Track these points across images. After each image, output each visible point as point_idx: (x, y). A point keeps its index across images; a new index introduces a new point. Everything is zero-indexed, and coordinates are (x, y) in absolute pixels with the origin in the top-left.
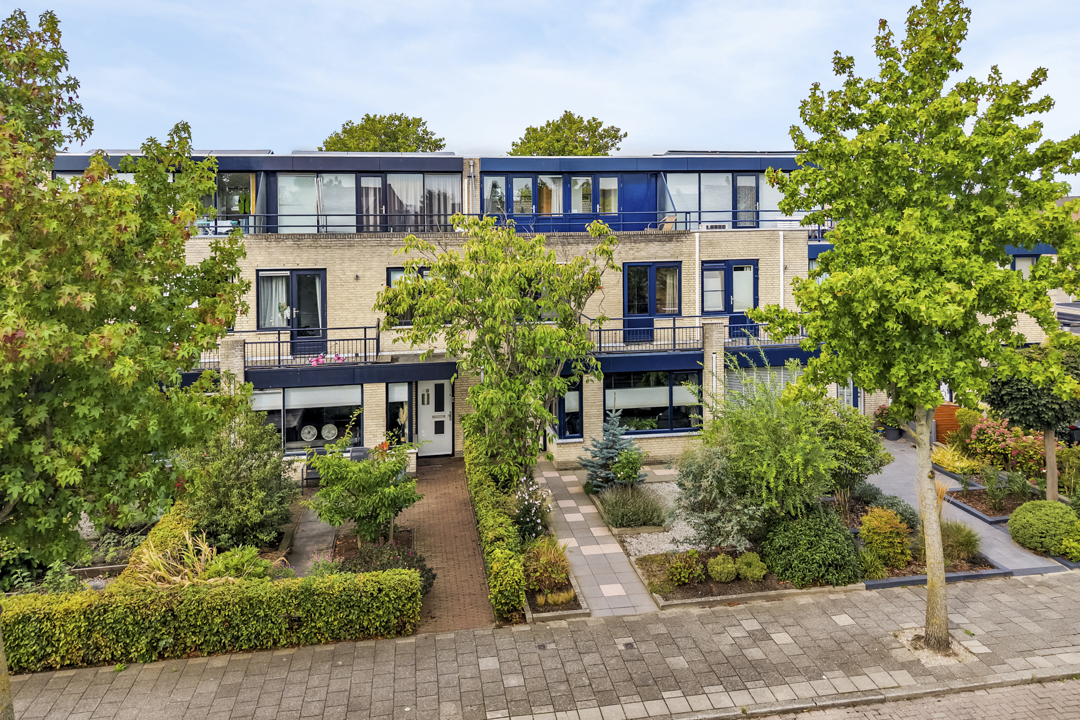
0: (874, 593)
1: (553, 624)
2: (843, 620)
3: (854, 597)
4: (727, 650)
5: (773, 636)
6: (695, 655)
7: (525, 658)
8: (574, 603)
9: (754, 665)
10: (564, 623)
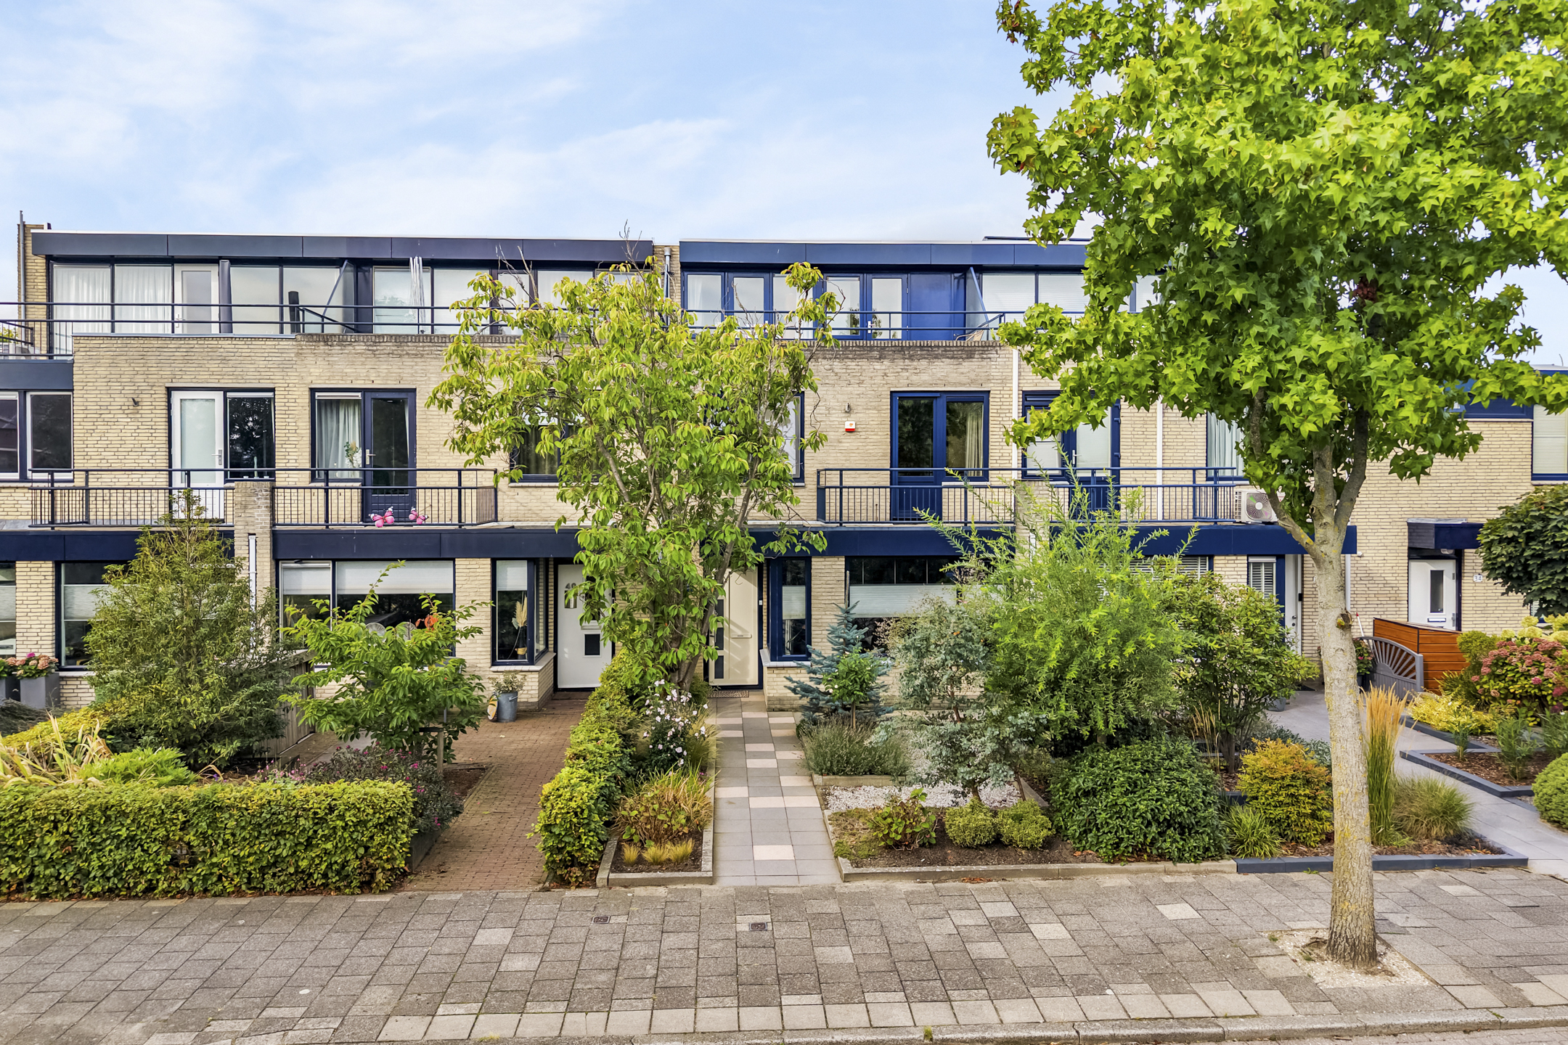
0: (1251, 878)
1: (640, 891)
2: (1178, 911)
3: (1211, 882)
4: (937, 942)
5: (1033, 927)
7: (561, 932)
8: (690, 862)
9: (980, 966)
10: (661, 891)
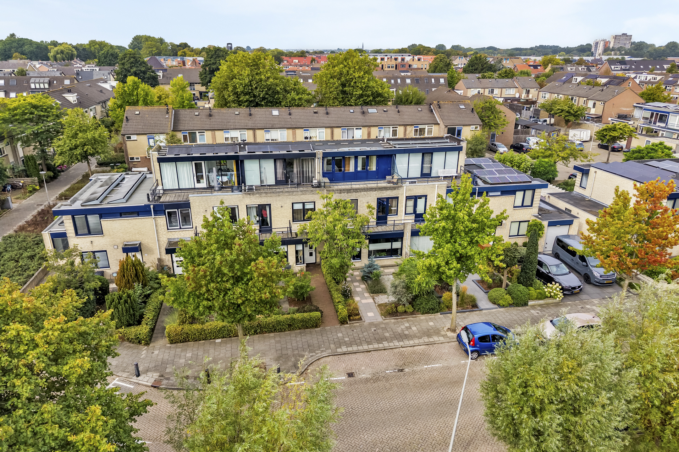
0: (442, 316)
1: (355, 324)
2: (431, 324)
3: (436, 317)
4: (400, 332)
5: (412, 328)
6: (391, 333)
7: (349, 334)
8: (360, 319)
9: (405, 335)
10: (358, 324)
